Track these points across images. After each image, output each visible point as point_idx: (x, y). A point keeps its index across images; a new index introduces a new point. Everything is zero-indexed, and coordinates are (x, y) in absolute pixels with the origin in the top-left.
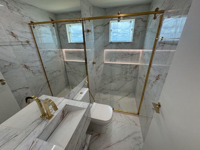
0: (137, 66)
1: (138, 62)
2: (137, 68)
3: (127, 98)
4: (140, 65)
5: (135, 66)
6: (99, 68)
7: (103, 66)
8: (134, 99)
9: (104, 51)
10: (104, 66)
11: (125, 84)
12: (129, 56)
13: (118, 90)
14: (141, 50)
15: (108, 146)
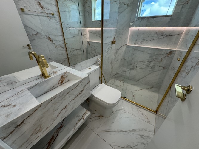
0: (171, 52)
1: (175, 47)
2: (172, 55)
3: (147, 91)
4: (177, 51)
5: (169, 52)
6: (119, 50)
7: (124, 49)
8: (156, 95)
9: (129, 29)
10: (126, 49)
11: (149, 74)
12: (163, 37)
13: (138, 80)
14: (185, 28)
15: (106, 130)
